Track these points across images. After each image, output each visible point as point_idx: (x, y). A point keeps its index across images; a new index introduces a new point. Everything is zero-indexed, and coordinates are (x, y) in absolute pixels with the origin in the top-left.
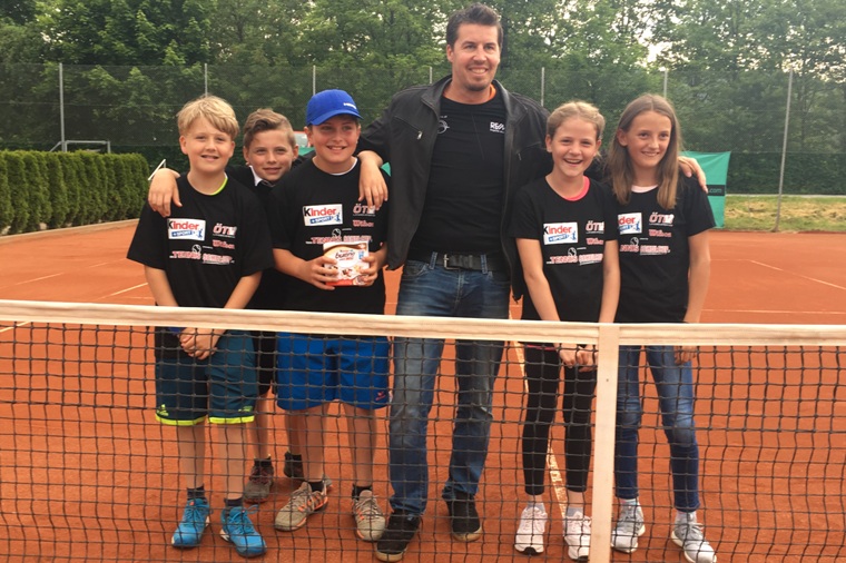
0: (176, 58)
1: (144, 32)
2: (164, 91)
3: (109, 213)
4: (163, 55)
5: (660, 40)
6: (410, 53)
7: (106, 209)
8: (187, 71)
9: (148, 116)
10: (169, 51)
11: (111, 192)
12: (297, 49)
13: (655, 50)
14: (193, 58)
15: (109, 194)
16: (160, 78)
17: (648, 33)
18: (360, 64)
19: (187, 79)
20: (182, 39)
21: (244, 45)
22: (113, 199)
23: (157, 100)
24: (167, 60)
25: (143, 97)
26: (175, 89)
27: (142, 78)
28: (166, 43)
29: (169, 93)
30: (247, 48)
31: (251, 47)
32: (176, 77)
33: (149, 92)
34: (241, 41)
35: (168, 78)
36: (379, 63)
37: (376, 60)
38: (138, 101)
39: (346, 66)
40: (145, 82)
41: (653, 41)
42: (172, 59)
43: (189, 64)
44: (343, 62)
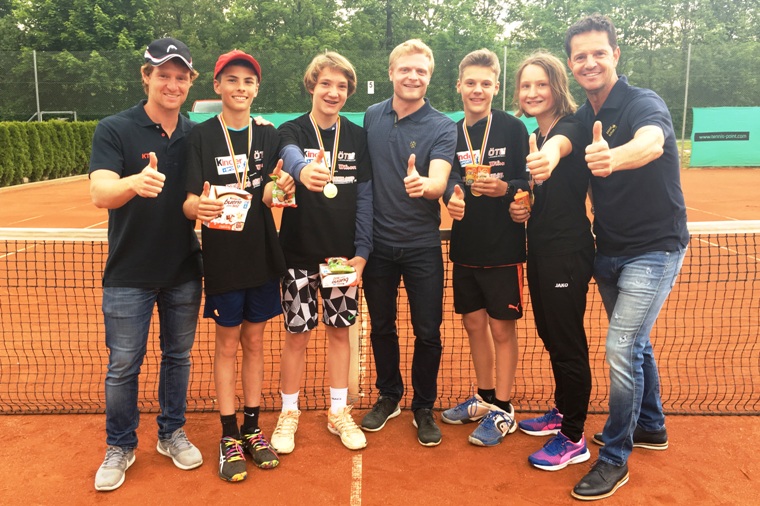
0: (127, 42)
1: (101, 22)
2: (119, 69)
3: (78, 168)
4: (117, 40)
5: (515, 20)
6: (314, 34)
7: (75, 165)
8: (137, 53)
9: (106, 89)
10: (122, 37)
11: (78, 151)
12: (225, 33)
13: (510, 28)
14: (140, 42)
15: (77, 154)
16: (115, 59)
17: (504, 14)
18: (275, 45)
19: (137, 60)
20: (131, 27)
21: (182, 31)
22: (80, 157)
23: (113, 77)
24: (120, 45)
25: (102, 74)
26: (127, 67)
27: (100, 59)
28: (118, 30)
29: (123, 70)
30: (184, 33)
31: (187, 32)
32: (128, 57)
33: (107, 70)
34: (180, 27)
35: (121, 58)
36: (290, 44)
37: (287, 42)
38: (98, 77)
39: (264, 47)
40: (103, 62)
41: (508, 20)
42: (124, 43)
43: (138, 48)
44: (261, 43)
